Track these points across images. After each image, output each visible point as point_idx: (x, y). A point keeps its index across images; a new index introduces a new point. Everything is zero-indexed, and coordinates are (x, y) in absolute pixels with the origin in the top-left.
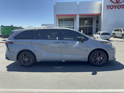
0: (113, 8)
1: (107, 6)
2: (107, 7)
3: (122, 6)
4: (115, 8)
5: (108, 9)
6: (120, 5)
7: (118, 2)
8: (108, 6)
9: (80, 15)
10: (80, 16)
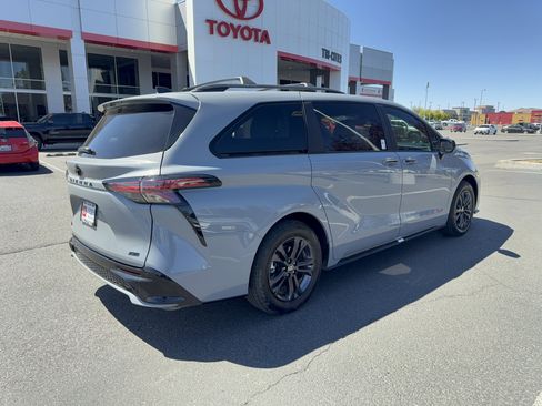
0: (227, 34)
1: (208, 21)
2: (208, 24)
3: (253, 34)
4: (235, 36)
5: (212, 33)
6: (247, 28)
7: (240, 14)
8: (211, 22)
9: (90, 40)
10: (86, 41)
